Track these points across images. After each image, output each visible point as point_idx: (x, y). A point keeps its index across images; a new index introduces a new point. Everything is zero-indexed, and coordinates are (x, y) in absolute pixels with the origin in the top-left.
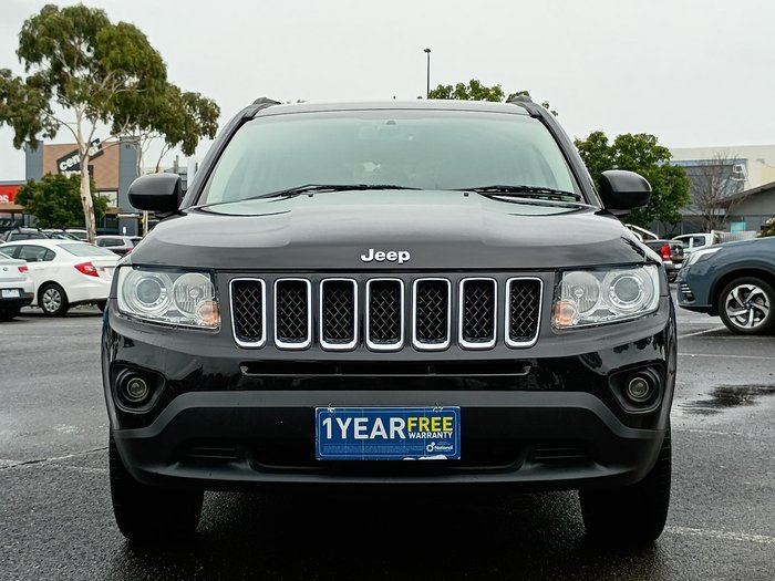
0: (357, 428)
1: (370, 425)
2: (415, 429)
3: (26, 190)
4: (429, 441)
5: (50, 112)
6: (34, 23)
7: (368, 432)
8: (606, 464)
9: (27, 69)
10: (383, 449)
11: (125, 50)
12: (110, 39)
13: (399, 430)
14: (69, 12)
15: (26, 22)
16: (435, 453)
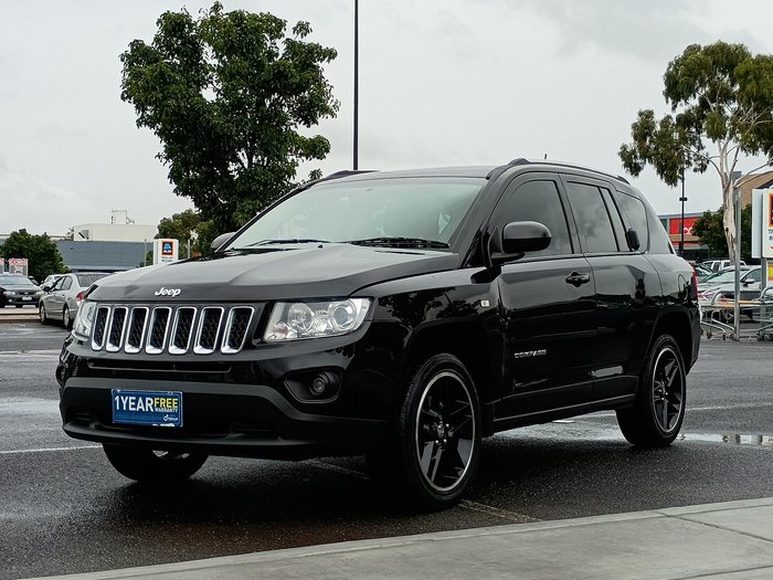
0: (131, 404)
1: (136, 401)
2: (158, 406)
3: (703, 221)
4: (165, 414)
5: (701, 147)
6: (678, 63)
7: (135, 406)
8: (285, 438)
9: (674, 108)
10: (143, 418)
11: (761, 82)
12: (747, 73)
13: (150, 405)
14: (710, 51)
15: (670, 64)
16: (168, 422)
